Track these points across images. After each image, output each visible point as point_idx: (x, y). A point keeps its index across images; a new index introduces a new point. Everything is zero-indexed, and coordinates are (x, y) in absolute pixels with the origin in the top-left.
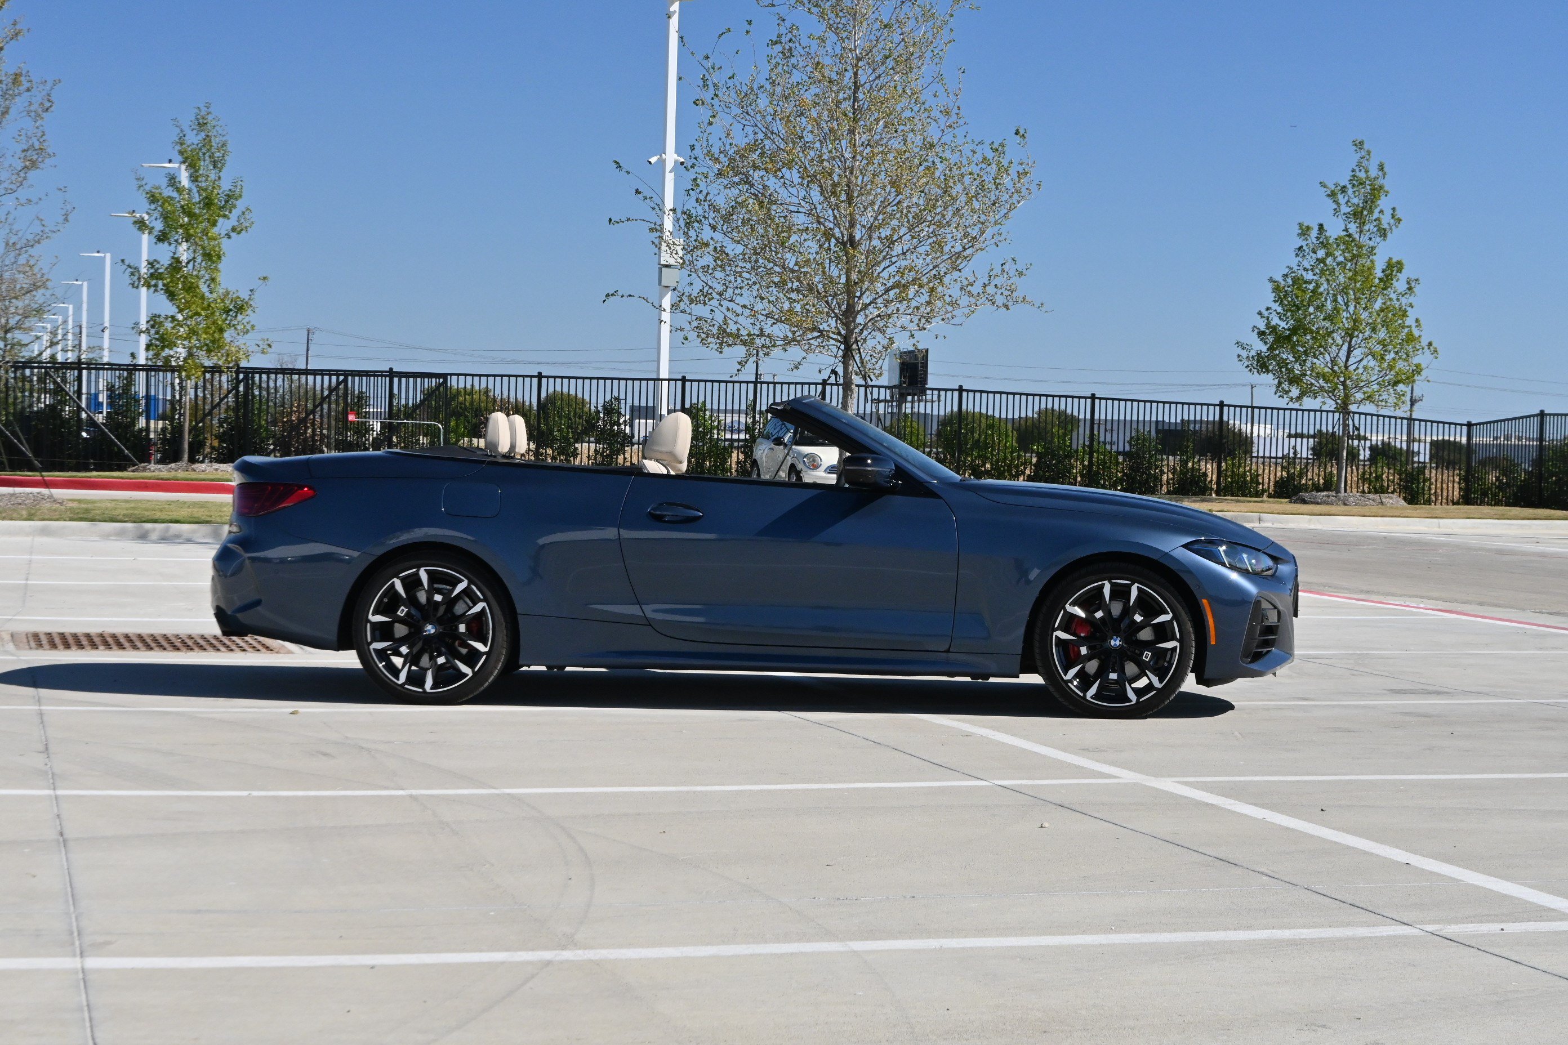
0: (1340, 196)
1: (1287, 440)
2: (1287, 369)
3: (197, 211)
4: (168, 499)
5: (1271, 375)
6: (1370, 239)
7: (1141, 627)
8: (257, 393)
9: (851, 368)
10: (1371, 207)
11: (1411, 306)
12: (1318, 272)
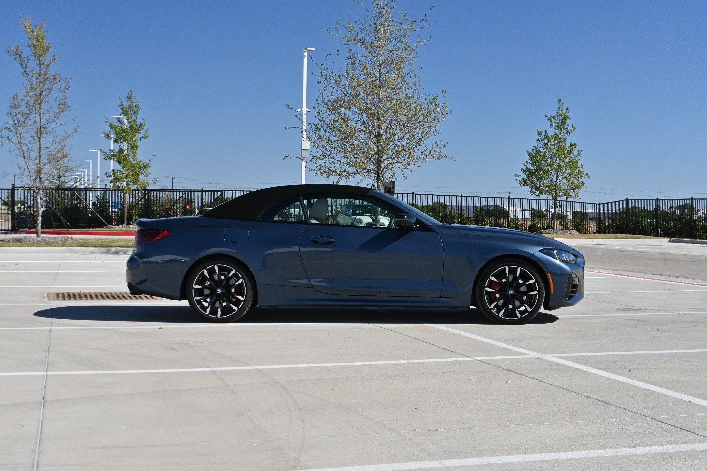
0: (553, 120)
1: (521, 212)
2: (534, 184)
3: (128, 131)
4: (117, 238)
5: (528, 186)
6: (564, 135)
7: (521, 285)
8: (152, 198)
9: (379, 184)
10: (564, 124)
11: (580, 160)
12: (545, 148)
